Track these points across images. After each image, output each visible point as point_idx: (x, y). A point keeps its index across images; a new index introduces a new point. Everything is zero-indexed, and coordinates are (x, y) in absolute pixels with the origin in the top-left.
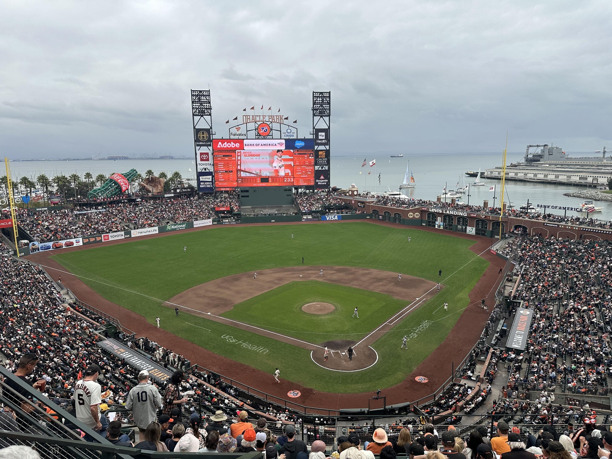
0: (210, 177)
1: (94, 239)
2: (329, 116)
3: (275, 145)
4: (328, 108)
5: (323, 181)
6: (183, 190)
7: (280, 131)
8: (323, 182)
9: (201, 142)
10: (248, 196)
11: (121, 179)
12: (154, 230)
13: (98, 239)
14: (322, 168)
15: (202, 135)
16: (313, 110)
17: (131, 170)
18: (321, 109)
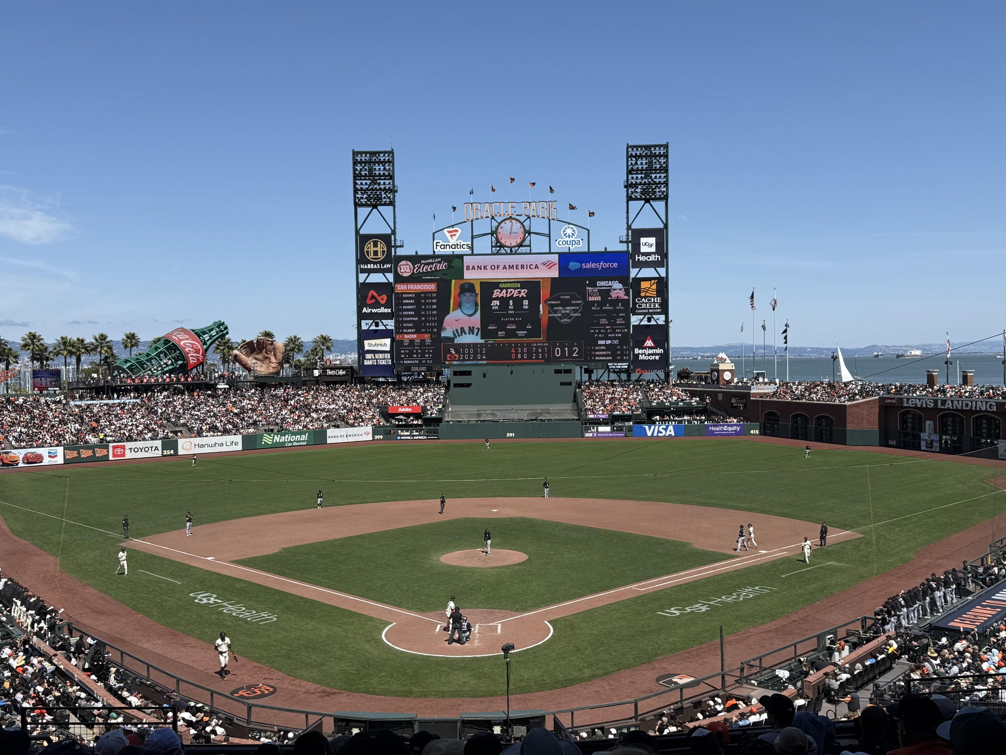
0: (388, 341)
1: (89, 453)
2: (666, 198)
3: (537, 267)
4: (662, 181)
5: (651, 351)
6: (329, 372)
7: (549, 236)
8: (653, 354)
9: (371, 262)
10: (469, 385)
11: (187, 339)
12: (232, 443)
13: (100, 453)
14: (649, 320)
15: (373, 249)
16: (627, 186)
17: (215, 323)
18: (645, 183)
